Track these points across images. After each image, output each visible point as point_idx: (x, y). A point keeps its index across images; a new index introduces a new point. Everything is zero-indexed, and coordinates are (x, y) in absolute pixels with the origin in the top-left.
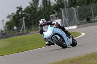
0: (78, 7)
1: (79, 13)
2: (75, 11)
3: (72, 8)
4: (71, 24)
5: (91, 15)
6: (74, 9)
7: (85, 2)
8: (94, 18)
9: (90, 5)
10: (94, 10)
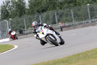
0: (10, 19)
1: (11, 25)
2: (7, 23)
3: (5, 20)
4: (4, 36)
5: (24, 28)
6: (7, 21)
7: (17, 14)
8: (27, 30)
9: (22, 17)
10: (26, 22)
